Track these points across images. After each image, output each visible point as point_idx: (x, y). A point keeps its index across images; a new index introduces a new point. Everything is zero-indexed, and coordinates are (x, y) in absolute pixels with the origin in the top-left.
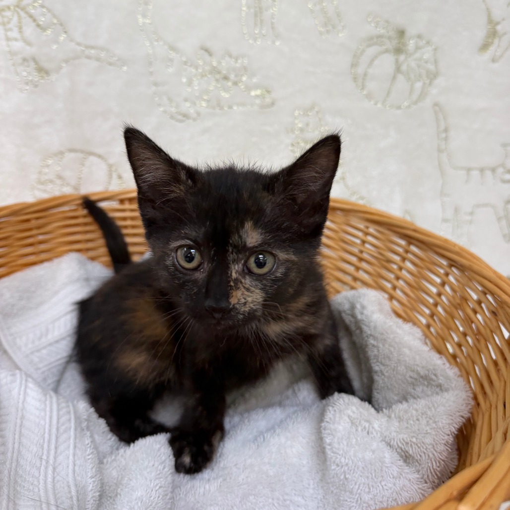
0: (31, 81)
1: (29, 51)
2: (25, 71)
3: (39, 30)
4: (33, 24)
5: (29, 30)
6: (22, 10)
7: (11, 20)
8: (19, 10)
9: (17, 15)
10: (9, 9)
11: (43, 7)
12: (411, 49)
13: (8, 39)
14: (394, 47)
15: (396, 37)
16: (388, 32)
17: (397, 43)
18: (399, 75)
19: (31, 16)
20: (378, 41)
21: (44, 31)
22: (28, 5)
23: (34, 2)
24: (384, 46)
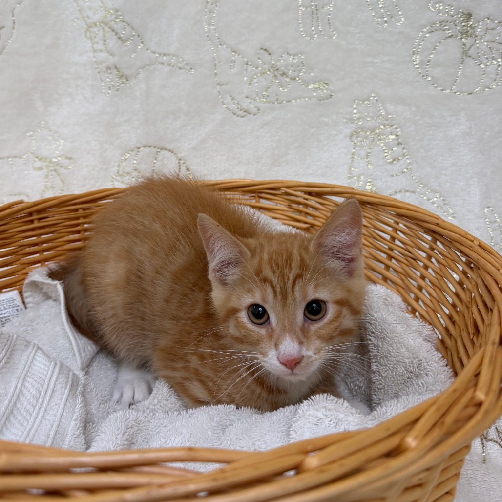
0: (113, 86)
1: (112, 60)
2: (108, 77)
3: (120, 42)
4: (116, 37)
5: (112, 42)
6: (106, 25)
7: (97, 34)
8: (104, 26)
9: (101, 30)
10: (95, 25)
11: (123, 22)
12: (480, 31)
13: (95, 51)
14: (461, 31)
15: (464, 20)
16: (452, 16)
17: (464, 26)
18: (468, 59)
19: (113, 31)
20: (441, 25)
21: (125, 42)
22: (111, 21)
23: (116, 18)
24: (449, 30)
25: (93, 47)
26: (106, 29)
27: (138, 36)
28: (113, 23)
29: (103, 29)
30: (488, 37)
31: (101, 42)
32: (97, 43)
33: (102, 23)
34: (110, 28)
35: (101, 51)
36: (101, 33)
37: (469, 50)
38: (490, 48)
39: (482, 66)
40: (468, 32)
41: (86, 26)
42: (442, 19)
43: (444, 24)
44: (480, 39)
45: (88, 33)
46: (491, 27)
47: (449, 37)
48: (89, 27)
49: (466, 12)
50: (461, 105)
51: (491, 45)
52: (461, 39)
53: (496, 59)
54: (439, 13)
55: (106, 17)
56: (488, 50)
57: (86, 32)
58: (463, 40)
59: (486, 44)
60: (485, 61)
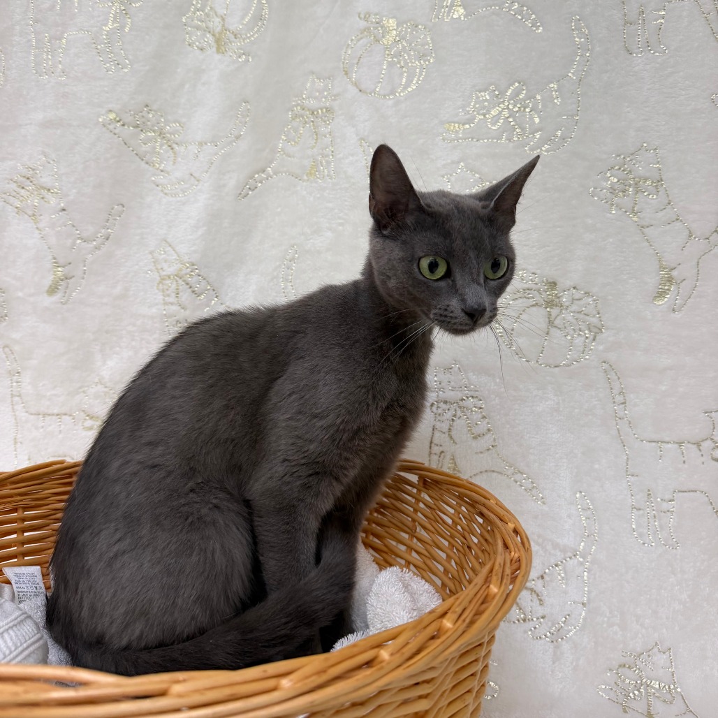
1: (183, 314)
3: (194, 296)
4: (189, 291)
5: (186, 296)
6: (181, 278)
7: (170, 287)
8: (178, 279)
9: (175, 283)
10: (169, 277)
11: (199, 276)
12: (566, 301)
13: (166, 304)
14: (546, 300)
15: (548, 289)
16: (536, 284)
17: (549, 295)
18: (554, 329)
19: (187, 284)
20: (525, 293)
21: (198, 296)
22: (186, 274)
23: (192, 272)
24: (533, 298)
25: (164, 300)
26: (180, 282)
27: (214, 290)
28: (188, 276)
29: (177, 281)
30: (574, 308)
31: (173, 295)
32: (168, 295)
33: (176, 275)
34: (184, 281)
35: (172, 304)
36: (174, 286)
37: (555, 320)
38: (577, 319)
39: (569, 337)
40: (553, 301)
41: (159, 278)
42: (526, 286)
43: (528, 292)
44: (566, 309)
45: (161, 285)
46: (577, 297)
47: (533, 306)
48: (163, 279)
49: (550, 280)
50: (548, 378)
51: (577, 316)
52: (546, 308)
53: (583, 331)
54: (523, 280)
55: (181, 270)
56: (574, 321)
57: (158, 284)
58: (548, 309)
59: (572, 314)
60: (572, 332)
